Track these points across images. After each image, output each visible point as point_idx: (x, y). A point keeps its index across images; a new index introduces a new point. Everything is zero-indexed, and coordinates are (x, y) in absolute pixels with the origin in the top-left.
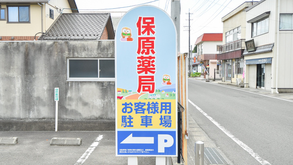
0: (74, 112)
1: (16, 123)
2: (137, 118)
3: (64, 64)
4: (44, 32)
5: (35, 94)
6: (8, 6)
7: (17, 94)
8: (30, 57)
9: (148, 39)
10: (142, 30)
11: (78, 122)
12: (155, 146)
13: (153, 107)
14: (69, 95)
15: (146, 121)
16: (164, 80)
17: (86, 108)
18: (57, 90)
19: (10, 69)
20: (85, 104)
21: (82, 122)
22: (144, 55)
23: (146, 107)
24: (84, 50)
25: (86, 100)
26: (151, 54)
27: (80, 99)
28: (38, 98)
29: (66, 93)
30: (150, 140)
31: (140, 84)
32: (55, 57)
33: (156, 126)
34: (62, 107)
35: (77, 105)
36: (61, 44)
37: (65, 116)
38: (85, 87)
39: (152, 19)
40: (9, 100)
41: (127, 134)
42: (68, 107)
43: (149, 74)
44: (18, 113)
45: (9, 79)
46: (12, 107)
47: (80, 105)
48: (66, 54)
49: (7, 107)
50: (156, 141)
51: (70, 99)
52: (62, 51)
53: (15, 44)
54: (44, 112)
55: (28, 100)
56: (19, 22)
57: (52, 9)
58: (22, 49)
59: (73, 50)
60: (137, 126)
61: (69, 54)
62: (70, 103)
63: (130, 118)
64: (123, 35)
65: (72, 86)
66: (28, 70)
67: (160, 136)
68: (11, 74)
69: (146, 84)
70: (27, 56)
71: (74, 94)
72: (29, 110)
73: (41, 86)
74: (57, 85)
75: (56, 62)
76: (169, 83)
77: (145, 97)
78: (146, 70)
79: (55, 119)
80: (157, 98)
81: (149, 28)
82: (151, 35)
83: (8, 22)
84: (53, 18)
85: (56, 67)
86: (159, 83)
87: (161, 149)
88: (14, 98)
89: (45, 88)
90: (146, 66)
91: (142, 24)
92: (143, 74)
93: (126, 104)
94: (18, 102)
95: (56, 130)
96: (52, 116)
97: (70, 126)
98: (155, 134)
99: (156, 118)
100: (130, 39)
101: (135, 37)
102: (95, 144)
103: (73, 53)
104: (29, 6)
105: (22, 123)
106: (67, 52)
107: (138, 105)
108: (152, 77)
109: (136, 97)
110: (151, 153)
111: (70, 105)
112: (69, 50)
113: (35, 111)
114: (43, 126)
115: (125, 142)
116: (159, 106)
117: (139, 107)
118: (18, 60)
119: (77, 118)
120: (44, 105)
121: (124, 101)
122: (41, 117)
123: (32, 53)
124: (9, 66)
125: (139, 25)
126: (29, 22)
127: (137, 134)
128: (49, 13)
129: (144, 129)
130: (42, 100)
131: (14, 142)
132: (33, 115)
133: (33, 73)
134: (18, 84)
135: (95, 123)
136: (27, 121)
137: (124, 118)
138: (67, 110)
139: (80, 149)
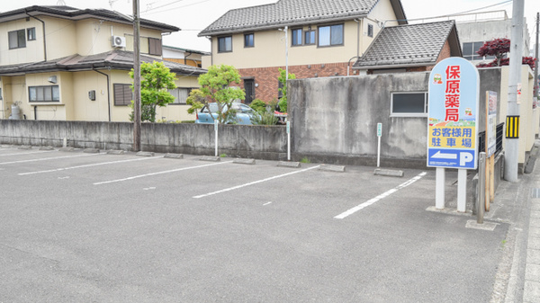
0: (397, 150)
1: (339, 158)
2: (444, 140)
3: (387, 98)
4: (361, 56)
5: (358, 130)
6: (318, 27)
7: (341, 130)
8: (354, 92)
9: (454, 82)
10: (450, 75)
11: (400, 160)
12: (457, 161)
13: (457, 132)
14: (392, 131)
15: (451, 142)
16: (466, 112)
17: (409, 146)
18: (380, 126)
19: (334, 104)
20: (409, 141)
21: (404, 160)
22: (451, 94)
23: (451, 132)
24: (410, 83)
25: (410, 137)
26: (456, 93)
27: (404, 136)
28: (361, 134)
29: (389, 129)
30: (454, 156)
31: (447, 115)
32: (379, 91)
33: (458, 146)
34: (384, 144)
35: (400, 142)
36: (385, 78)
37: (387, 154)
38: (409, 123)
39: (458, 67)
40: (333, 135)
41: (435, 151)
42: (390, 144)
43: (454, 107)
44: (341, 148)
45: (334, 114)
46: (335, 142)
47: (403, 142)
48: (390, 88)
49: (331, 142)
50: (459, 156)
51: (393, 135)
52: (386, 85)
53: (340, 80)
54: (366, 148)
55: (351, 136)
56: (331, 45)
57: (371, 23)
58: (346, 84)
59: (398, 83)
60: (444, 146)
61: (393, 88)
62: (393, 140)
63: (439, 139)
64: (435, 79)
65: (395, 122)
66: (351, 105)
67: (461, 153)
68: (335, 109)
69: (452, 115)
70: (350, 90)
71: (397, 130)
72: (351, 145)
73: (364, 122)
74: (380, 121)
75: (379, 97)
76: (470, 114)
77: (451, 125)
78: (452, 104)
79: (376, 155)
80: (460, 125)
81: (455, 74)
82: (457, 79)
83: (318, 47)
84: (372, 36)
85: (379, 101)
86: (462, 114)
87: (462, 163)
88: (338, 133)
89: (368, 123)
90: (452, 102)
91: (450, 71)
92: (450, 107)
93: (435, 130)
94: (341, 138)
95: (378, 165)
96: (373, 152)
97: (392, 164)
98: (458, 152)
99: (459, 140)
100: (440, 82)
101: (444, 81)
102: (417, 178)
103: (398, 86)
104: (343, 24)
105: (345, 158)
106: (391, 86)
107: (445, 130)
108: (457, 110)
109: (443, 124)
110: (454, 165)
111: (393, 142)
112: (393, 84)
113: (357, 147)
114: (365, 162)
115: (434, 156)
116: (462, 131)
117: (446, 132)
118: (342, 95)
119: (400, 156)
120: (366, 141)
121: (434, 127)
122: (363, 153)
123: (356, 88)
124: (333, 101)
125: (447, 71)
126: (342, 45)
127: (443, 151)
128: (367, 31)
129: (449, 148)
130: (364, 136)
131: (342, 170)
132: (355, 151)
133: (356, 109)
134: (342, 119)
135: (420, 162)
136: (349, 156)
137: (434, 140)
138: (389, 147)
139: (402, 179)
